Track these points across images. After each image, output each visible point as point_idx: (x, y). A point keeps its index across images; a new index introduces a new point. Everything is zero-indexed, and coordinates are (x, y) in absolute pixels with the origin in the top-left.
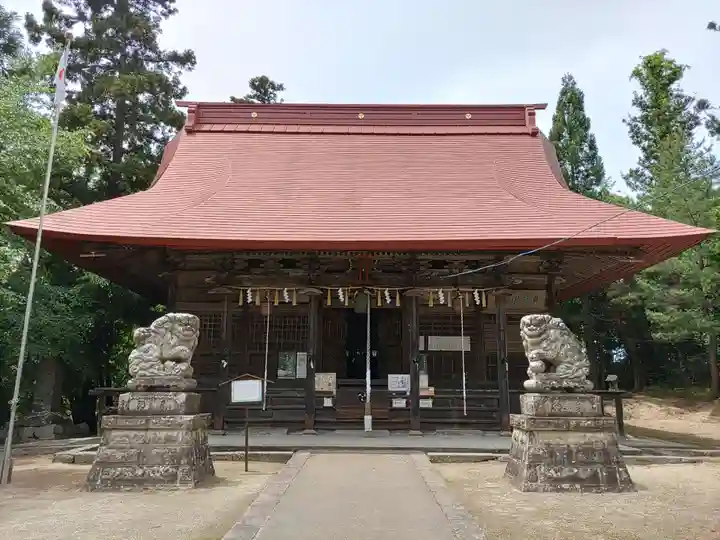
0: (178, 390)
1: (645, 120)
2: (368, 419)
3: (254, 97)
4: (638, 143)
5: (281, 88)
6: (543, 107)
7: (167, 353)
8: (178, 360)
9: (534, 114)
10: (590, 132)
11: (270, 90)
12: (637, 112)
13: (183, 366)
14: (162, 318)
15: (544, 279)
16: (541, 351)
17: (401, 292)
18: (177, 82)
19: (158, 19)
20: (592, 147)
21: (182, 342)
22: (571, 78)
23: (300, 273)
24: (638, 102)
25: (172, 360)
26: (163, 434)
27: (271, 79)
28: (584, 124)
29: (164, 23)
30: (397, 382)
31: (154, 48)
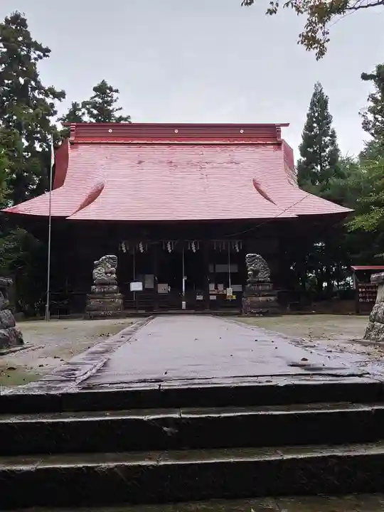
0: (113, 284)
1: (372, 110)
2: (184, 303)
3: (95, 97)
5: (117, 91)
6: (287, 125)
7: (107, 270)
8: (111, 273)
10: (332, 126)
11: (108, 91)
13: (114, 276)
14: (104, 257)
18: (52, 105)
20: (333, 136)
21: (112, 266)
22: (319, 85)
24: (372, 98)
26: (109, 300)
28: (328, 119)
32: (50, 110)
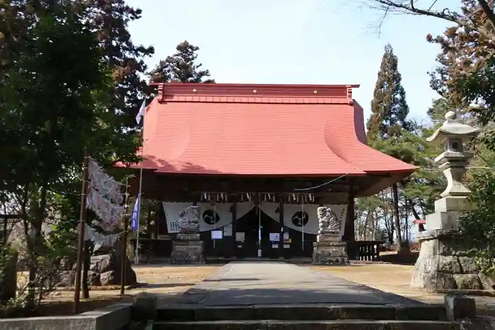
1: (441, 72)
2: (260, 251)
4: (436, 88)
5: (197, 48)
6: (357, 86)
9: (351, 92)
11: (190, 50)
12: (439, 66)
14: (188, 208)
17: (275, 194)
18: (142, 62)
20: (403, 93)
21: (196, 216)
22: (390, 46)
24: (440, 58)
25: (193, 222)
26: (193, 247)
28: (397, 78)
29: (130, 22)
30: (274, 237)
32: (140, 67)
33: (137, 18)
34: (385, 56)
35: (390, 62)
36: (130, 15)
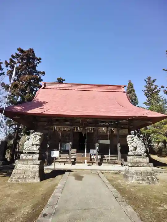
0: (36, 153)
2: (86, 161)
4: (146, 96)
5: (64, 80)
7: (34, 143)
8: (37, 145)
10: (135, 93)
11: (62, 80)
12: (146, 89)
14: (34, 134)
15: (127, 126)
16: (133, 145)
17: (93, 128)
18: (40, 78)
19: (37, 63)
22: (130, 81)
23: (69, 123)
24: (146, 87)
25: (35, 145)
27: (62, 78)
28: (133, 91)
29: (38, 65)
31: (35, 70)
33: (40, 62)
34: (129, 84)
35: (131, 86)
36: (37, 61)
